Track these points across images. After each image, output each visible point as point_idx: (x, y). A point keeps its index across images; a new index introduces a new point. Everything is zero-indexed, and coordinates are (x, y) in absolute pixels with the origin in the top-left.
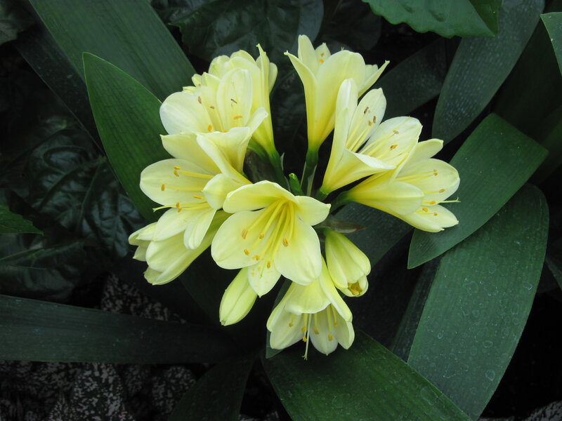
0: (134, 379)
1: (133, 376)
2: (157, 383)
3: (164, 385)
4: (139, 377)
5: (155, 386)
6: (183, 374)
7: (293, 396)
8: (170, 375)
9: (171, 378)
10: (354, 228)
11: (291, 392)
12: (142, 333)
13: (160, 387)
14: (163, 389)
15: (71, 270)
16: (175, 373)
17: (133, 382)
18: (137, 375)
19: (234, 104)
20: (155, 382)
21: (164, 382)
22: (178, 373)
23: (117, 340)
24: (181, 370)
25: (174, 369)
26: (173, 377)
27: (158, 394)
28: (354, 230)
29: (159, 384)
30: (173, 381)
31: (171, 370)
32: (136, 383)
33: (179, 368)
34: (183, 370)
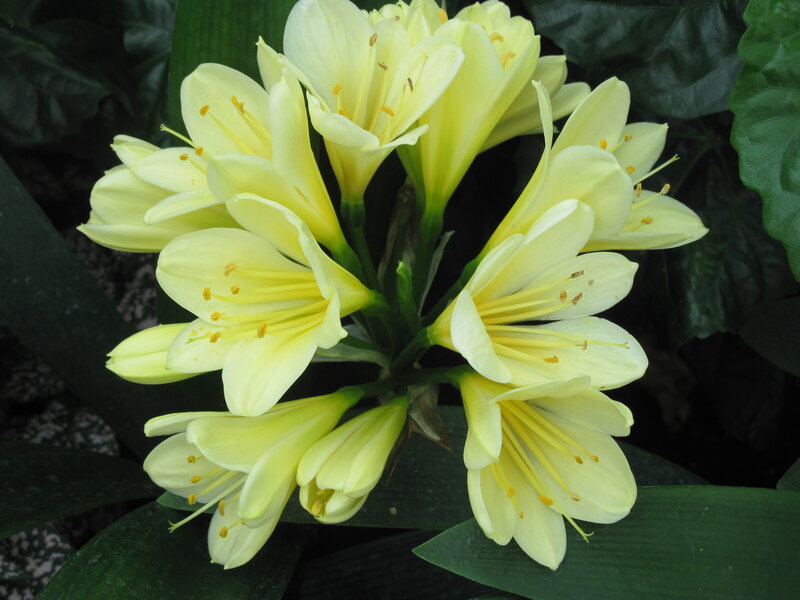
0: (32, 375)
1: (34, 369)
2: (53, 416)
3: (59, 429)
4: (42, 380)
5: (45, 417)
6: (104, 444)
7: (94, 565)
8: (84, 424)
9: (80, 430)
10: (439, 433)
11: (99, 559)
12: (76, 306)
13: (52, 425)
14: (52, 433)
15: (56, 112)
16: (95, 430)
17: (25, 379)
18: (41, 374)
19: (408, 88)
20: (53, 412)
21: (65, 425)
22: (99, 433)
23: (27, 280)
24: (108, 433)
25: (101, 422)
26: (85, 432)
27: (37, 432)
28: (435, 437)
29: (55, 421)
30: (79, 438)
31: (94, 418)
32: (27, 385)
33: (108, 428)
34: (111, 437)
